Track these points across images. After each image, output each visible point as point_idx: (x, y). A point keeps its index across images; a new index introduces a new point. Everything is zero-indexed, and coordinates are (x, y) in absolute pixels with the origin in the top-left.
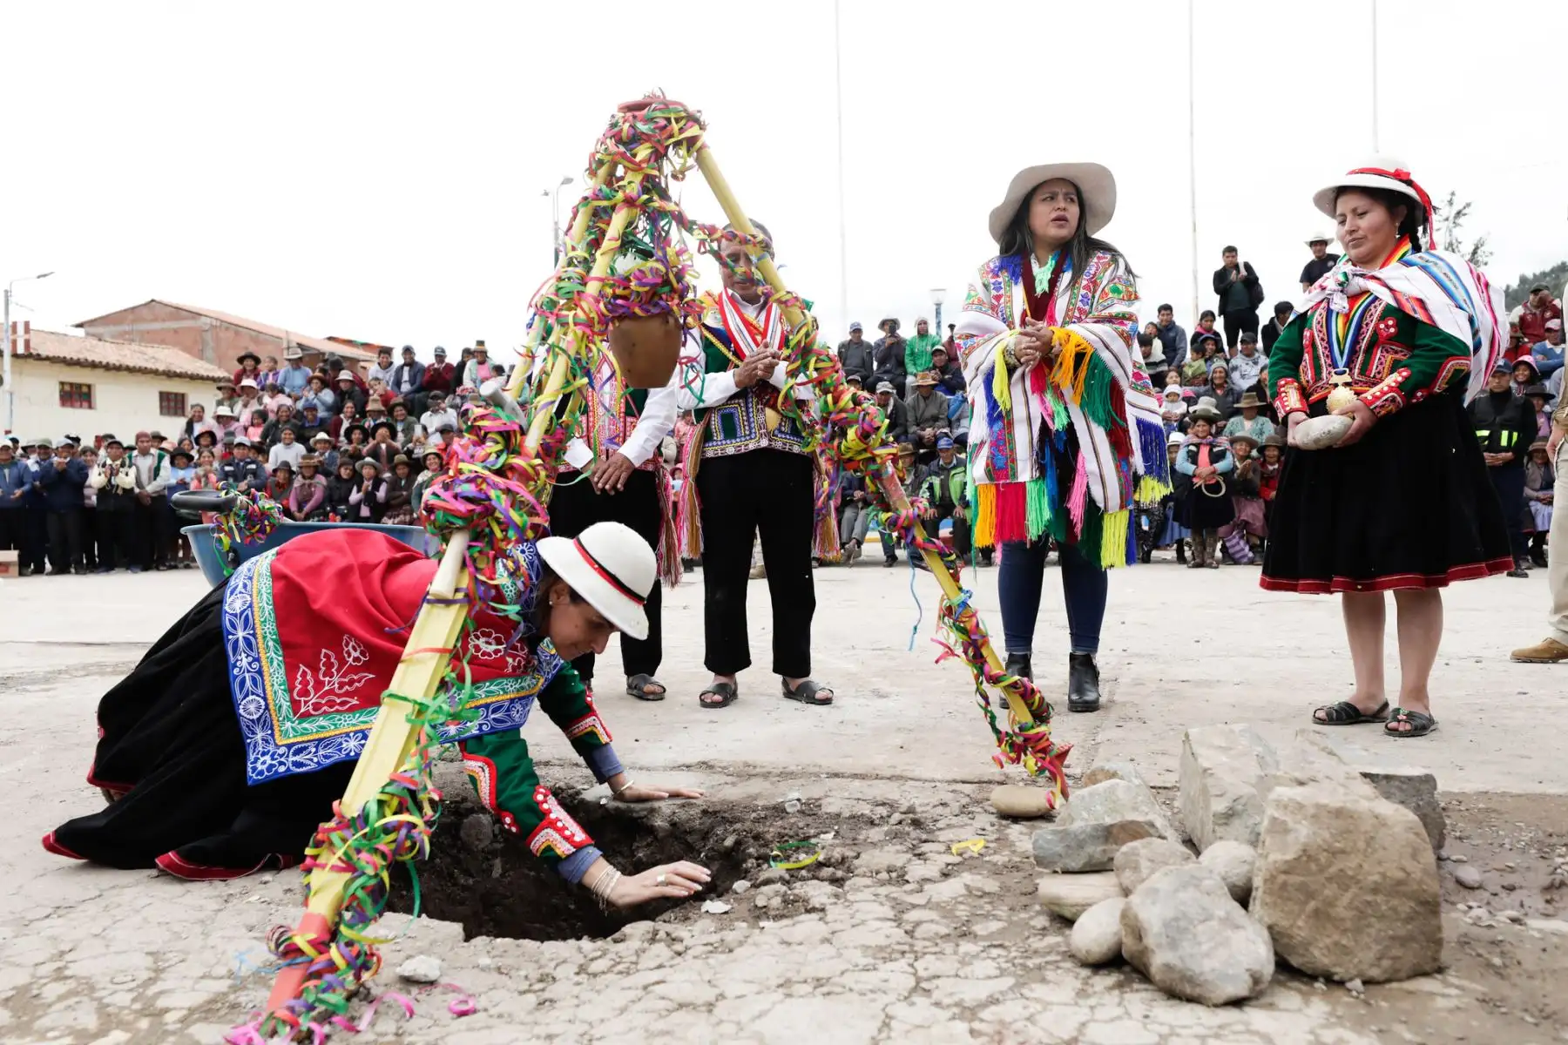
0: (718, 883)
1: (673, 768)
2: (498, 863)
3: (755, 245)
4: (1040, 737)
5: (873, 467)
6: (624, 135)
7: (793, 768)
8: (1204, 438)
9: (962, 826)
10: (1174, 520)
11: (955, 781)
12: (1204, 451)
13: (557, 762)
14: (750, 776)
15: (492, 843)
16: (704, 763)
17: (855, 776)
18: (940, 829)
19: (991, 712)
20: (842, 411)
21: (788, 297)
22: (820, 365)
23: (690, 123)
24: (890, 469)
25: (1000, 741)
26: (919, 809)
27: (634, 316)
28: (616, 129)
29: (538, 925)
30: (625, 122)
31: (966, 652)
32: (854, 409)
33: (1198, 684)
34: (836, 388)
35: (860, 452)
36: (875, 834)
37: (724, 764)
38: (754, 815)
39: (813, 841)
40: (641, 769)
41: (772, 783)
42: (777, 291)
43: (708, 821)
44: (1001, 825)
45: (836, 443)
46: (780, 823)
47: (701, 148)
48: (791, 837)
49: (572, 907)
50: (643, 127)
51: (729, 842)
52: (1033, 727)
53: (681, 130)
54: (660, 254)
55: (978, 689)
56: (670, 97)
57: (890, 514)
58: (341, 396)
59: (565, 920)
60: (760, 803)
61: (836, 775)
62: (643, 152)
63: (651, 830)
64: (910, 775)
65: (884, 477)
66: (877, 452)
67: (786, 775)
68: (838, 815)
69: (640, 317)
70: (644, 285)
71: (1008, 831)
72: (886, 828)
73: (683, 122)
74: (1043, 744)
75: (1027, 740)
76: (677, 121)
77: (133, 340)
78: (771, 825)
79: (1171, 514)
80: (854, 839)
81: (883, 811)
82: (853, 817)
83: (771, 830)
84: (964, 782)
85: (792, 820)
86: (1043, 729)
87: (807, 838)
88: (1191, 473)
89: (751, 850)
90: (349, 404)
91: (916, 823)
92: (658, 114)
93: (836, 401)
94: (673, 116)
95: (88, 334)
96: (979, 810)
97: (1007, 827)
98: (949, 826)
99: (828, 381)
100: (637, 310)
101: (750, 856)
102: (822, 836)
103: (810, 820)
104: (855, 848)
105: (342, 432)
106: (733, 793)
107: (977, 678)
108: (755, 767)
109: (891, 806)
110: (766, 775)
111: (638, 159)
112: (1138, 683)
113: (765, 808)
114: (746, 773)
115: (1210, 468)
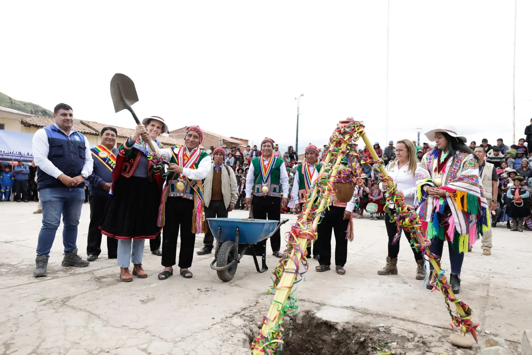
0: (358, 352)
1: (342, 307)
2: (291, 332)
3: (379, 163)
4: (468, 320)
5: (413, 230)
6: (342, 131)
7: (380, 313)
8: (518, 186)
9: (440, 347)
10: (506, 213)
11: (435, 326)
12: (517, 191)
13: (307, 300)
14: (367, 314)
15: (289, 326)
16: (352, 307)
17: (401, 319)
18: (432, 347)
19: (450, 309)
20: (404, 212)
21: (389, 178)
22: (397, 198)
23: (361, 127)
24: (419, 231)
25: (453, 319)
26: (424, 337)
27: (342, 183)
28: (339, 130)
29: (301, 353)
30: (342, 128)
31: (442, 290)
32: (408, 212)
33: (521, 290)
34: (402, 205)
35: (409, 226)
36: (410, 345)
37: (358, 308)
38: (369, 330)
39: (390, 345)
40: (332, 306)
41: (374, 318)
42: (385, 176)
43: (355, 330)
44: (453, 349)
45: (401, 221)
46: (378, 335)
47: (364, 134)
48: (382, 341)
49: (312, 348)
50: (347, 130)
51: (362, 339)
52: (465, 317)
53: (358, 129)
54: (350, 165)
55: (446, 302)
56: (355, 120)
57: (418, 245)
58: (237, 159)
59: (309, 352)
60: (371, 326)
61: (394, 318)
62: (347, 137)
63: (336, 329)
64: (420, 322)
65: (417, 233)
66: (415, 226)
67: (378, 315)
68: (397, 335)
69: (343, 183)
70: (345, 175)
71: (456, 352)
72: (413, 343)
73: (359, 127)
74: (468, 323)
75: (463, 321)
76: (357, 127)
77: (180, 137)
78: (375, 335)
79: (504, 211)
80: (403, 346)
81: (411, 335)
82: (402, 337)
83: (376, 337)
84: (438, 327)
85: (382, 335)
86: (468, 318)
87: (387, 343)
88: (512, 198)
89: (370, 345)
90: (238, 162)
91: (424, 343)
92: (351, 125)
93: (402, 209)
94: (356, 126)
95: (170, 136)
96: (445, 340)
97: (456, 350)
98: (435, 346)
99: (400, 203)
100: (343, 181)
101: (370, 347)
102: (393, 343)
103: (388, 335)
104: (404, 350)
105: (236, 170)
106: (362, 320)
107: (445, 298)
108: (368, 311)
109: (414, 334)
110: (372, 314)
111: (345, 139)
112: (497, 288)
113: (373, 328)
114: (365, 313)
115: (519, 196)
